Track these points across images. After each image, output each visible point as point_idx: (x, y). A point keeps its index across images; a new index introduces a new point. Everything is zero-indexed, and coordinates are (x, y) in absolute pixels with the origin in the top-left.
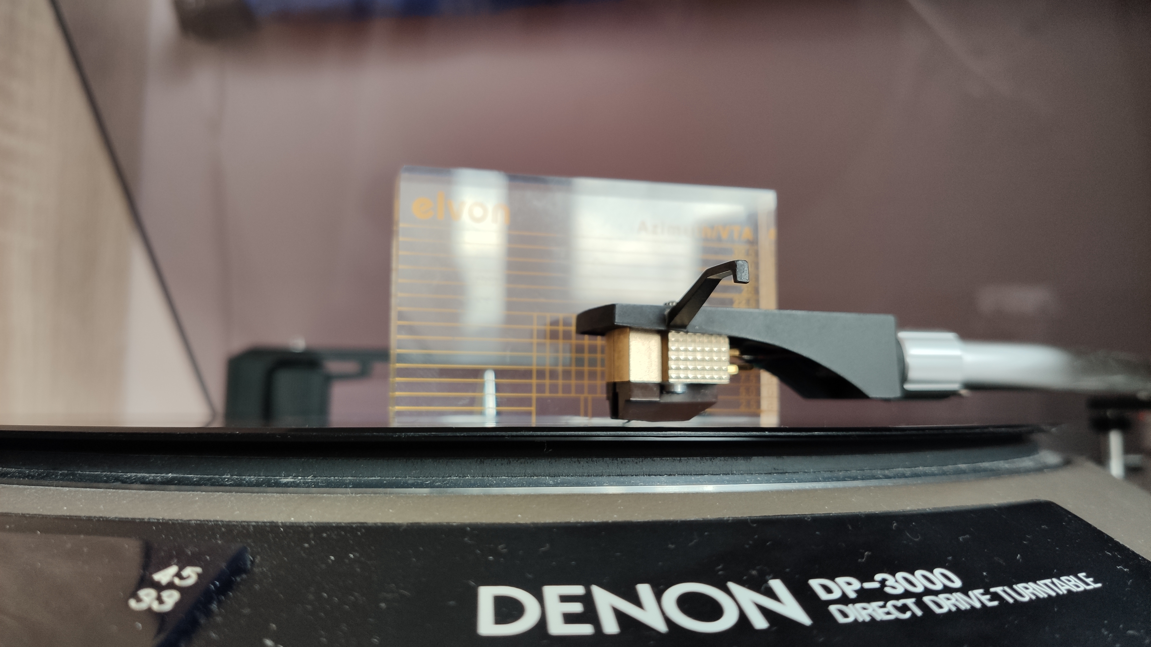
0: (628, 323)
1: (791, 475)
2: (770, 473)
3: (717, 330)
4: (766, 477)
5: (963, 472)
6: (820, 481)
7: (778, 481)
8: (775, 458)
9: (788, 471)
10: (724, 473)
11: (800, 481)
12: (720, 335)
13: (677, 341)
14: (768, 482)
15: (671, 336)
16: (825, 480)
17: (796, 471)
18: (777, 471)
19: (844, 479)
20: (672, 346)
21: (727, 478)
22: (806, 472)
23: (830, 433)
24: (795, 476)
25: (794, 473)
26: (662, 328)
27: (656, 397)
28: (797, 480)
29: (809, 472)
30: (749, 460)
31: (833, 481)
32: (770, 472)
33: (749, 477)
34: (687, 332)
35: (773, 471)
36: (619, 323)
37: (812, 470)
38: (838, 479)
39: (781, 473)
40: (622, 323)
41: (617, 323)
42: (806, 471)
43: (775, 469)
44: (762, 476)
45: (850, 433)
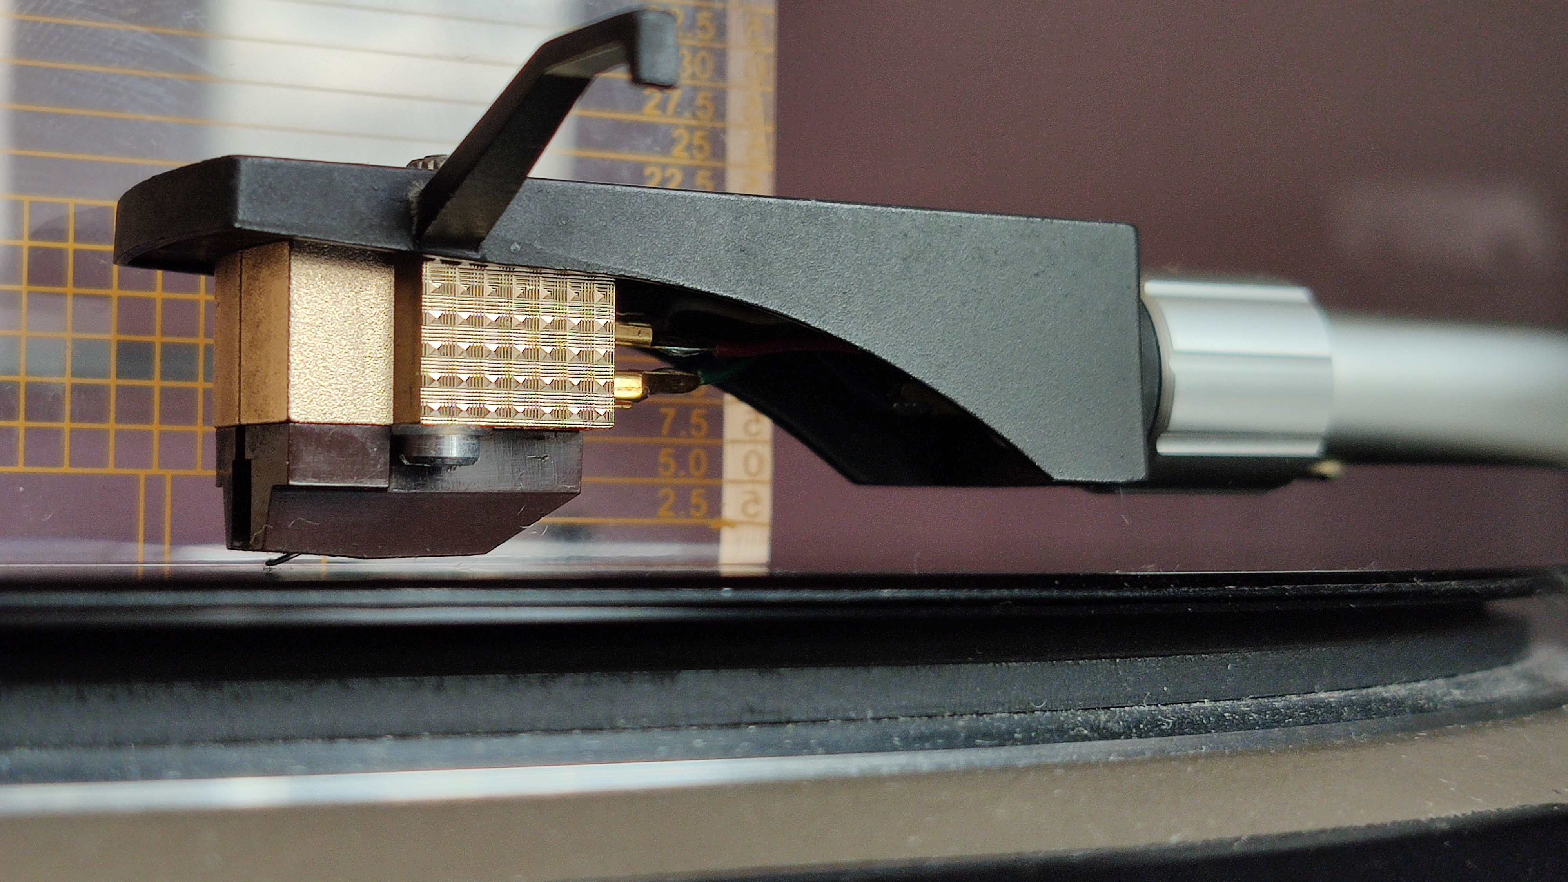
0: (283, 226)
1: (802, 730)
2: (737, 725)
3: (579, 255)
4: (723, 737)
5: (1333, 713)
6: (894, 749)
7: (762, 750)
8: (753, 674)
9: (795, 718)
10: (588, 724)
11: (832, 749)
12: (590, 275)
13: (450, 289)
14: (727, 753)
15: (429, 274)
16: (911, 743)
17: (819, 716)
18: (757, 718)
19: (969, 741)
20: (432, 308)
21: (593, 741)
22: (853, 720)
23: (929, 593)
24: (818, 733)
25: (814, 722)
26: (401, 246)
27: (379, 476)
28: (820, 744)
29: (861, 720)
30: (667, 683)
31: (935, 747)
32: (736, 720)
33: (668, 737)
34: (482, 263)
35: (747, 718)
36: (250, 223)
37: (870, 714)
38: (950, 742)
39: (773, 724)
40: (261, 224)
41: (243, 222)
42: (853, 715)
43: (752, 710)
44: (710, 734)
45: (995, 593)
